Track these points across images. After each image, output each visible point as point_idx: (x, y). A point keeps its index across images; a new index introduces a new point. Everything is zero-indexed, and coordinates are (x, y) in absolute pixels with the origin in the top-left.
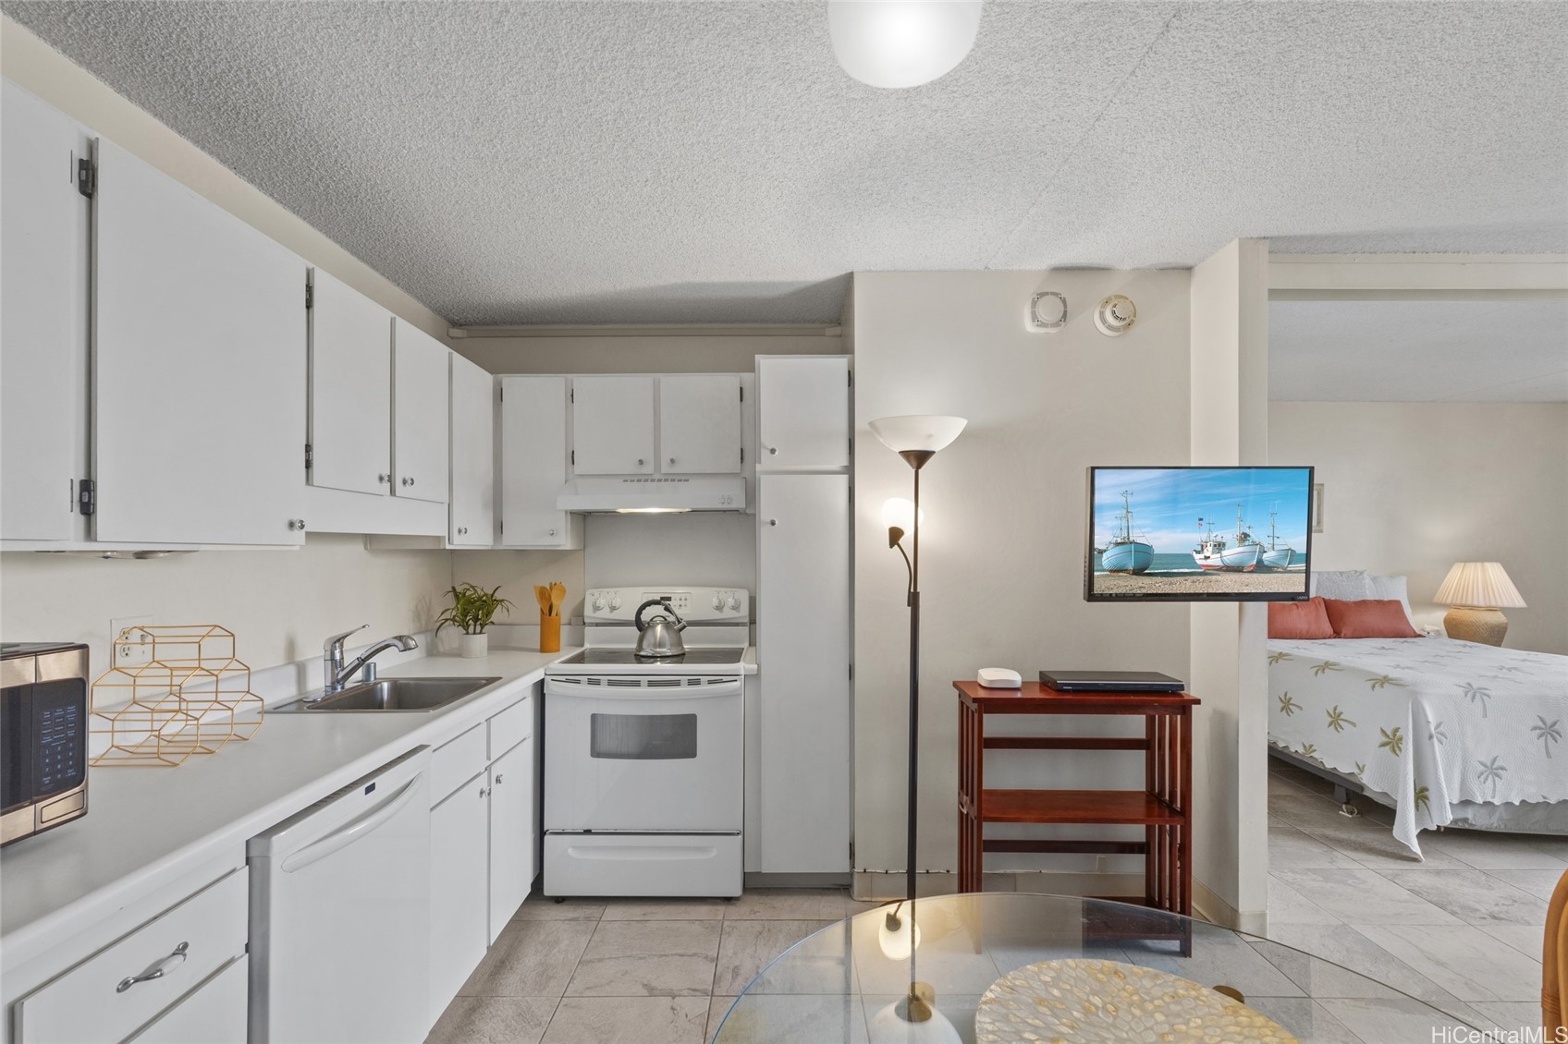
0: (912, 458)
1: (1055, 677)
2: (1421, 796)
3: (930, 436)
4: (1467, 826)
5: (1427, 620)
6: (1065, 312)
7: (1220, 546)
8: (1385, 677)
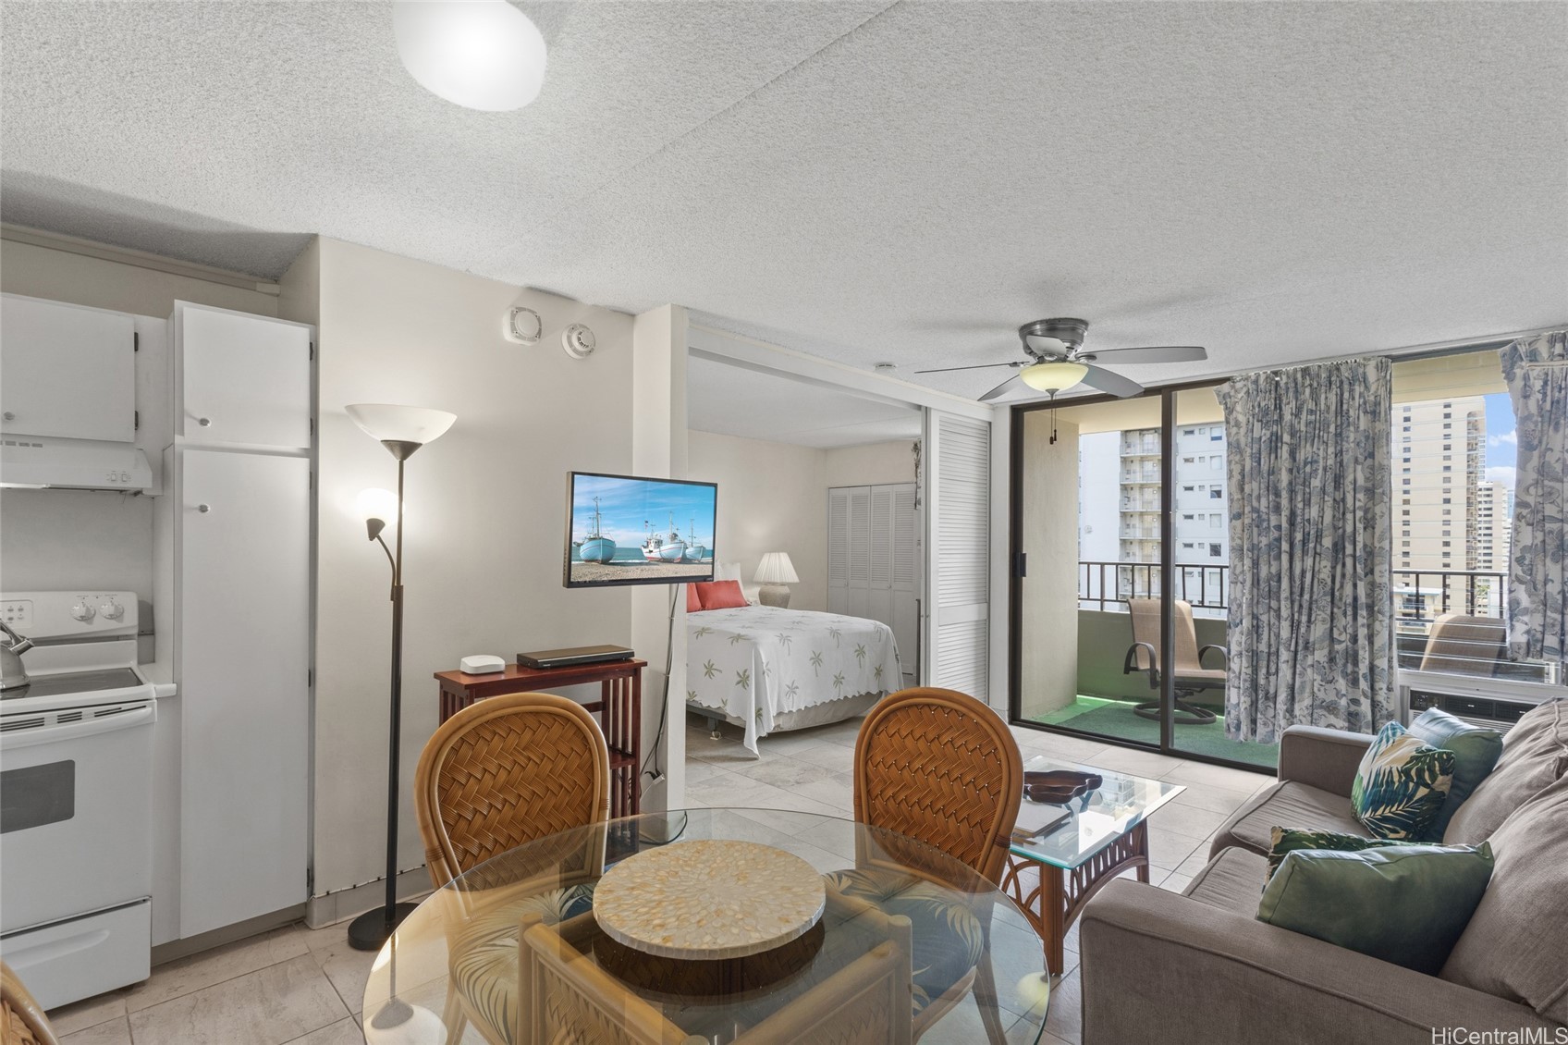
0: (397, 450)
1: (535, 658)
2: (759, 714)
3: (422, 429)
4: (779, 730)
5: (750, 594)
6: (540, 330)
7: (659, 543)
8: (739, 635)
